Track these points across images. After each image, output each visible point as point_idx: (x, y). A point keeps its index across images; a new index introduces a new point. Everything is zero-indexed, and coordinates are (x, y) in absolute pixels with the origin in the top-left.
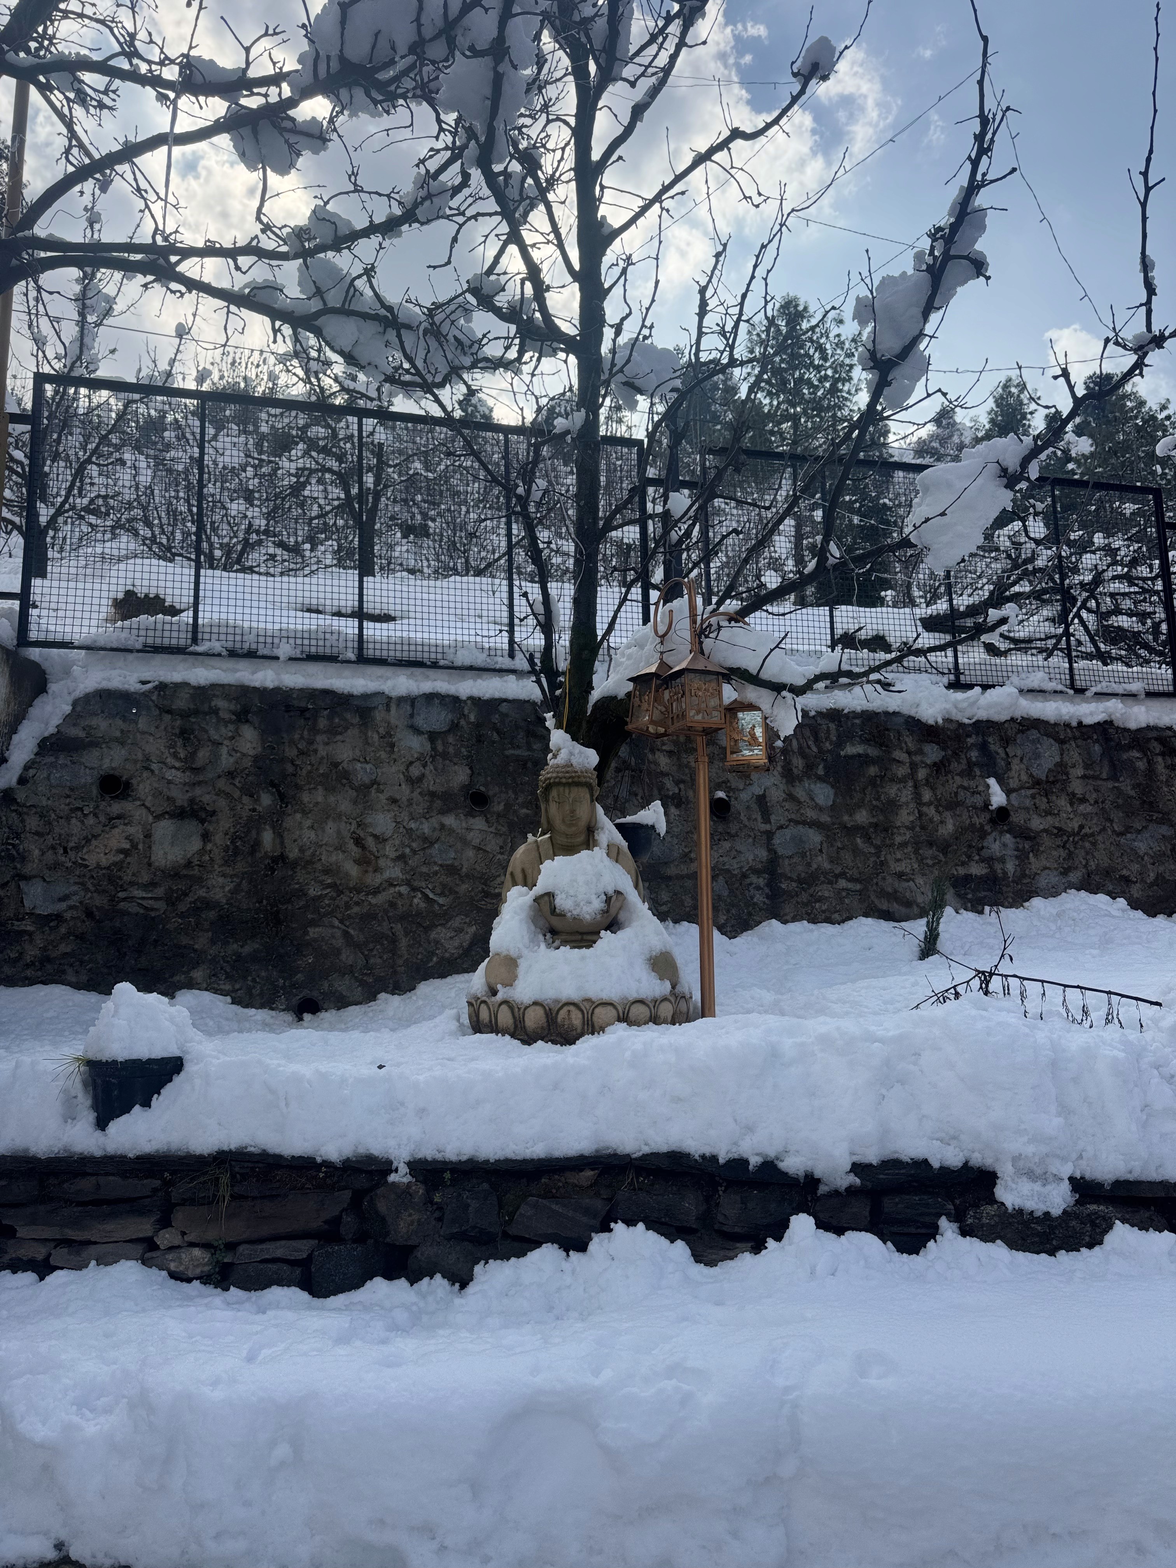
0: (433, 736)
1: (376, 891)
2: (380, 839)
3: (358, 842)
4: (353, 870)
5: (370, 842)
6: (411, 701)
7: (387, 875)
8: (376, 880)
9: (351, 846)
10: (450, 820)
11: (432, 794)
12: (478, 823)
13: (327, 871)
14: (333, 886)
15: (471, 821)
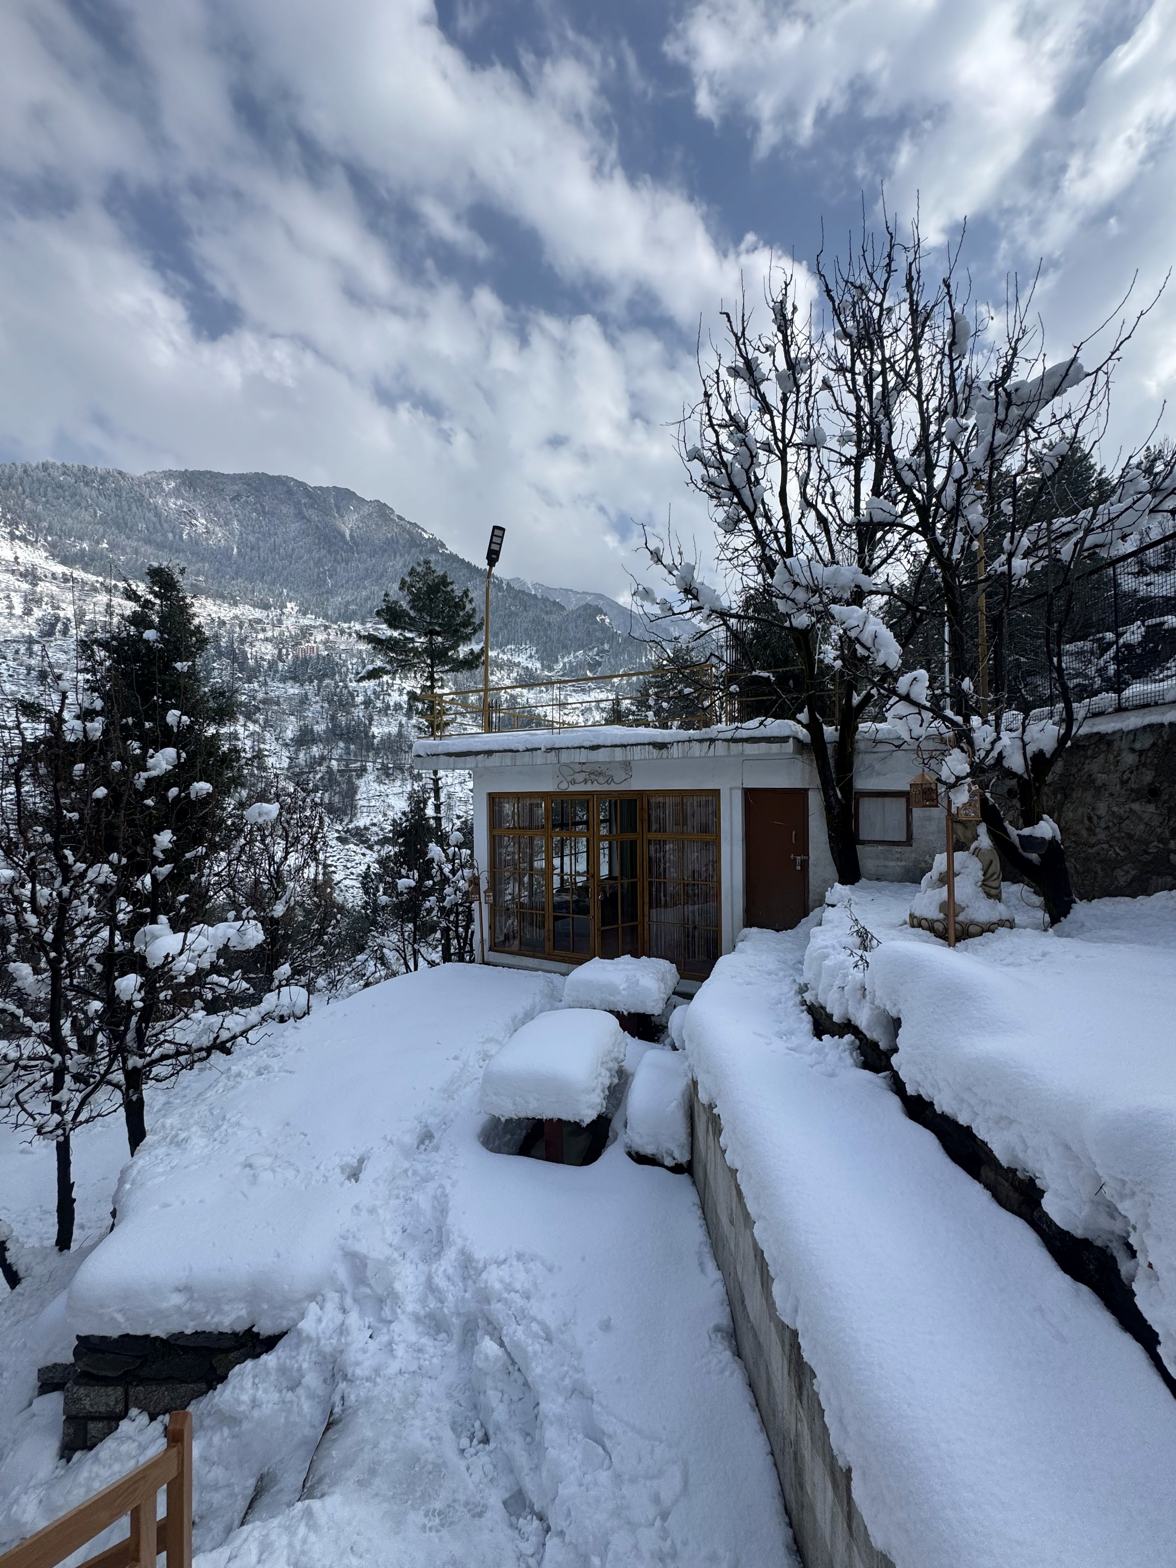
0: (1141, 753)
1: (1093, 846)
2: (1099, 818)
3: (1090, 819)
4: (1085, 833)
5: (1095, 819)
6: (1135, 733)
7: (1099, 837)
8: (1093, 840)
9: (1086, 821)
10: (1136, 806)
11: (1132, 790)
12: (1151, 808)
13: (1075, 834)
14: (1075, 842)
15: (1148, 806)
